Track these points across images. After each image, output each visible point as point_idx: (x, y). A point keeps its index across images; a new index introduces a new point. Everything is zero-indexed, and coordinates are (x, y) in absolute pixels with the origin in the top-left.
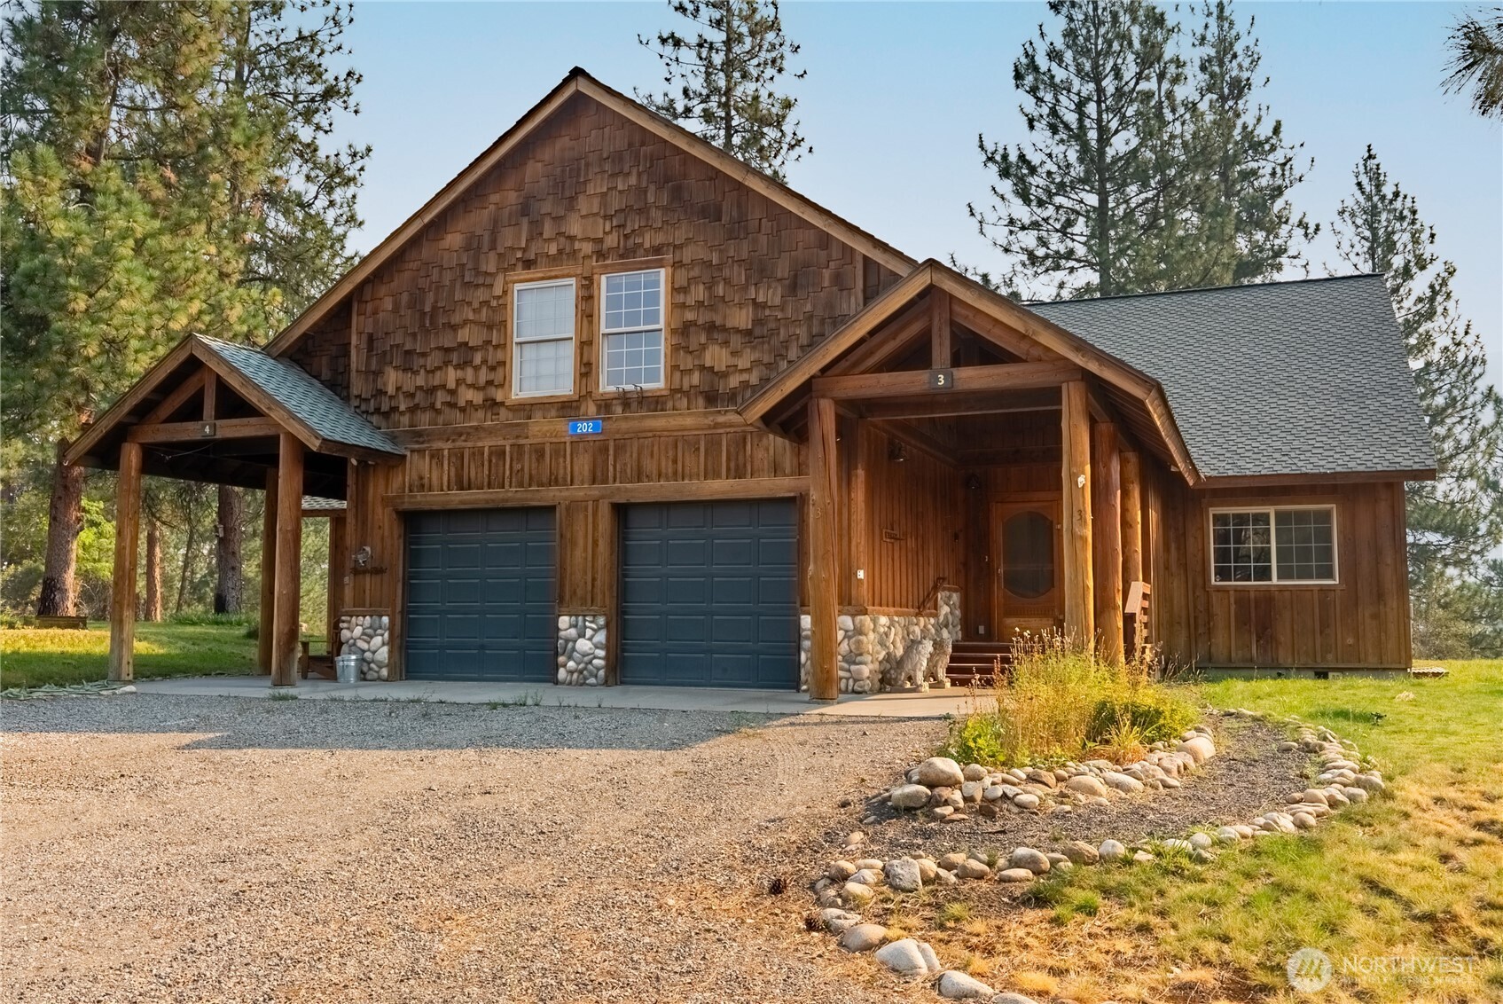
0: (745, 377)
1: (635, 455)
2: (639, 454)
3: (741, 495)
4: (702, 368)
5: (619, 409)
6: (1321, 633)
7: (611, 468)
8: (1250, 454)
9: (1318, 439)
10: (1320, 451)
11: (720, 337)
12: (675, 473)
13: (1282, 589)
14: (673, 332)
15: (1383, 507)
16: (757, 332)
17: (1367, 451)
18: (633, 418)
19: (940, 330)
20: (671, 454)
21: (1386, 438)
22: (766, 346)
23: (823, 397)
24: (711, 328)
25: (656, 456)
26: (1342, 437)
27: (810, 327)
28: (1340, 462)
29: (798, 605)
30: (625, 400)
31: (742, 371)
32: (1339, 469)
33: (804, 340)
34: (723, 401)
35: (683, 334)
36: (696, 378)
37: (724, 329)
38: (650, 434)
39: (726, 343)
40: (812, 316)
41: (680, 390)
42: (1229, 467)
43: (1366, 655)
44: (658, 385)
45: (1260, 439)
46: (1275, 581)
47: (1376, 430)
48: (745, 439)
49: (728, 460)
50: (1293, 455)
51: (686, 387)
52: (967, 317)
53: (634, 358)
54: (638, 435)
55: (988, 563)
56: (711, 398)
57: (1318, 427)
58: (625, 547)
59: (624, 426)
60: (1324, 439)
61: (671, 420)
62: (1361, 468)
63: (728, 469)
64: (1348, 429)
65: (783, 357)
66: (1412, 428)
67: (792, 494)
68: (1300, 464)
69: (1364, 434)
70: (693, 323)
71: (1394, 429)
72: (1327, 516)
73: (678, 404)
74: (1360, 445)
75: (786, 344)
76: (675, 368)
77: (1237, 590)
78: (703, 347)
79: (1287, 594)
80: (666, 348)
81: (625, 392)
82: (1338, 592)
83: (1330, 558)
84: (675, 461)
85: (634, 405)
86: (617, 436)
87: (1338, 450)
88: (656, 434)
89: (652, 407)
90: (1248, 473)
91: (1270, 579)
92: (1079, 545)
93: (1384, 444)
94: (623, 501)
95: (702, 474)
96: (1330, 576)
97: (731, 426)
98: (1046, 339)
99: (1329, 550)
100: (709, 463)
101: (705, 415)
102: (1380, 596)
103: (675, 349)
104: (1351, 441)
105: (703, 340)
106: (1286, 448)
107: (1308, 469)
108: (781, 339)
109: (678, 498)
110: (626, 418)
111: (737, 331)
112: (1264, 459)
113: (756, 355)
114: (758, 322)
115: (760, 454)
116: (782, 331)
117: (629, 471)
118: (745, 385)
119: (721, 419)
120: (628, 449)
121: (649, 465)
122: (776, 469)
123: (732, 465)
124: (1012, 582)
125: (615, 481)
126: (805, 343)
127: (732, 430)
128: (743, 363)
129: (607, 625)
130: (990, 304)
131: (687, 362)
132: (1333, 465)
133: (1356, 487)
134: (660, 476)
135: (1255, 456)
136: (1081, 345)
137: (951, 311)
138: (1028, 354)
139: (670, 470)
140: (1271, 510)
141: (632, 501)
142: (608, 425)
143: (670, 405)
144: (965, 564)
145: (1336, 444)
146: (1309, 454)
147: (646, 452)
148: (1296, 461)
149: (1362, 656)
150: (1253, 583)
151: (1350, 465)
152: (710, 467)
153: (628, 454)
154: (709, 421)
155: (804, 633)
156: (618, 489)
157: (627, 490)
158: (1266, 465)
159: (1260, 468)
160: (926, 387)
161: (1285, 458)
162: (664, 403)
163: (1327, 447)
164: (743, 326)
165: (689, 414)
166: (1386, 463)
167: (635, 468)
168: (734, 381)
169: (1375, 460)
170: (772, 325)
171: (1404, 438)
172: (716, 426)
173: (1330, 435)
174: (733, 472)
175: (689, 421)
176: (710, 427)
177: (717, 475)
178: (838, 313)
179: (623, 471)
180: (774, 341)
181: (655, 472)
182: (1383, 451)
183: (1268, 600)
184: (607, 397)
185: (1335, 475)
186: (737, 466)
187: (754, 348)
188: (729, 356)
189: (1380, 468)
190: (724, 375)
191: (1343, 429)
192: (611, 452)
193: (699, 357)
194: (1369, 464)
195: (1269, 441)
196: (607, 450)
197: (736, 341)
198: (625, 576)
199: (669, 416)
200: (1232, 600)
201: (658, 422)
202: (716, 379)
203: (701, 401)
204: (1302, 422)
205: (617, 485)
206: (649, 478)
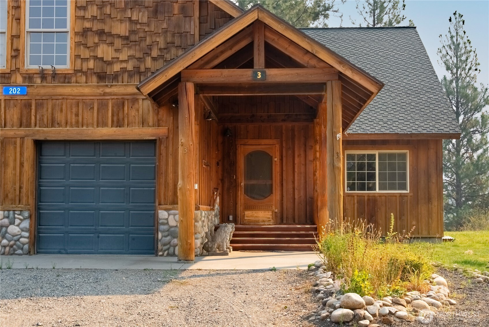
0: (124, 65)
1: (50, 110)
2: (52, 110)
3: (121, 138)
4: (96, 58)
5: (39, 81)
6: (400, 219)
7: (33, 118)
8: (367, 122)
9: (401, 115)
10: (402, 121)
11: (109, 40)
12: (77, 122)
13: (381, 195)
14: (76, 34)
15: (432, 152)
16: (133, 38)
17: (426, 123)
18: (49, 87)
19: (259, 46)
20: (74, 110)
21: (433, 116)
22: (137, 47)
23: (188, 81)
24: (101, 33)
25: (64, 111)
26: (412, 115)
27: (165, 38)
28: (414, 128)
29: (157, 204)
30: (43, 75)
31: (122, 61)
32: (414, 132)
33: (162, 45)
34: (109, 79)
35: (83, 35)
36: (91, 64)
37: (110, 34)
38: (61, 97)
39: (112, 44)
40: (167, 31)
41: (81, 71)
42: (357, 128)
43: (422, 231)
44: (66, 67)
45: (370, 114)
46: (377, 191)
47: (428, 111)
48: (123, 104)
49: (113, 115)
50: (389, 123)
51: (85, 69)
52: (274, 40)
53: (48, 49)
54: (52, 97)
55: (236, 180)
56: (102, 77)
57: (399, 109)
58: (41, 167)
59: (43, 91)
60: (403, 115)
61: (74, 89)
62: (425, 132)
63: (113, 121)
64: (414, 110)
65: (148, 54)
66: (445, 111)
67: (154, 138)
68: (394, 128)
69: (422, 113)
70: (90, 30)
71: (436, 111)
72: (404, 156)
73: (79, 79)
74: (422, 119)
75: (150, 47)
76: (78, 56)
77: (358, 196)
78: (96, 45)
79: (383, 198)
80: (72, 44)
81: (43, 70)
82: (409, 197)
83: (405, 179)
84: (77, 115)
85: (49, 78)
86: (38, 98)
87: (411, 121)
88: (64, 98)
89: (62, 80)
90: (369, 132)
91: (375, 190)
92: (337, 172)
93: (434, 119)
94: (42, 138)
95: (95, 123)
96: (405, 188)
97: (114, 95)
98: (323, 56)
99: (405, 175)
100: (100, 117)
101: (98, 87)
102: (429, 200)
103: (78, 44)
104: (417, 117)
105: (96, 40)
106: (385, 119)
107: (398, 131)
108: (147, 43)
109: (79, 138)
110: (44, 86)
111: (119, 36)
112: (375, 125)
113: (131, 52)
114: (132, 32)
115: (133, 113)
116: (148, 39)
117: (45, 120)
118: (124, 70)
119: (108, 90)
120: (45, 106)
121: (60, 117)
122: (144, 123)
123: (115, 119)
124: (249, 191)
125: (35, 126)
126: (162, 47)
127: (115, 97)
128: (123, 56)
129: (30, 217)
130: (291, 33)
131: (86, 53)
132: (410, 130)
133: (419, 141)
134: (67, 123)
135: (370, 123)
136: (342, 61)
137: (265, 35)
138: (308, 63)
139: (74, 120)
140: (376, 152)
141: (48, 139)
142: (31, 90)
143: (74, 79)
144: (222, 180)
145: (409, 118)
146: (397, 123)
147: (57, 108)
148: (391, 126)
149: (420, 231)
150: (366, 192)
151: (420, 130)
152: (100, 120)
153: (45, 109)
154: (100, 91)
155: (161, 221)
156: (38, 131)
157: (44, 132)
158: (377, 128)
159: (374, 130)
160: (250, 79)
161: (385, 125)
162: (70, 78)
163: (405, 120)
164: (123, 34)
165: (87, 86)
166: (436, 130)
167: (50, 118)
168: (117, 67)
169: (431, 128)
170: (142, 35)
171: (442, 116)
172: (105, 94)
173: (406, 113)
174: (115, 123)
175: (87, 91)
176: (100, 95)
177: (105, 125)
178: (183, 30)
179: (42, 120)
180: (143, 45)
181: (63, 122)
182: (434, 123)
183: (373, 201)
184: (30, 72)
185: (412, 135)
186: (118, 120)
187: (130, 48)
188: (113, 52)
189: (434, 132)
190: (110, 63)
191: (412, 110)
192: (33, 107)
193: (94, 51)
194: (428, 130)
195: (375, 115)
196: (30, 105)
197: (118, 43)
198: (40, 186)
199: (73, 86)
200: (356, 201)
201: (67, 90)
202: (105, 65)
203: (95, 79)
204: (390, 106)
205: (37, 128)
206: (59, 125)
